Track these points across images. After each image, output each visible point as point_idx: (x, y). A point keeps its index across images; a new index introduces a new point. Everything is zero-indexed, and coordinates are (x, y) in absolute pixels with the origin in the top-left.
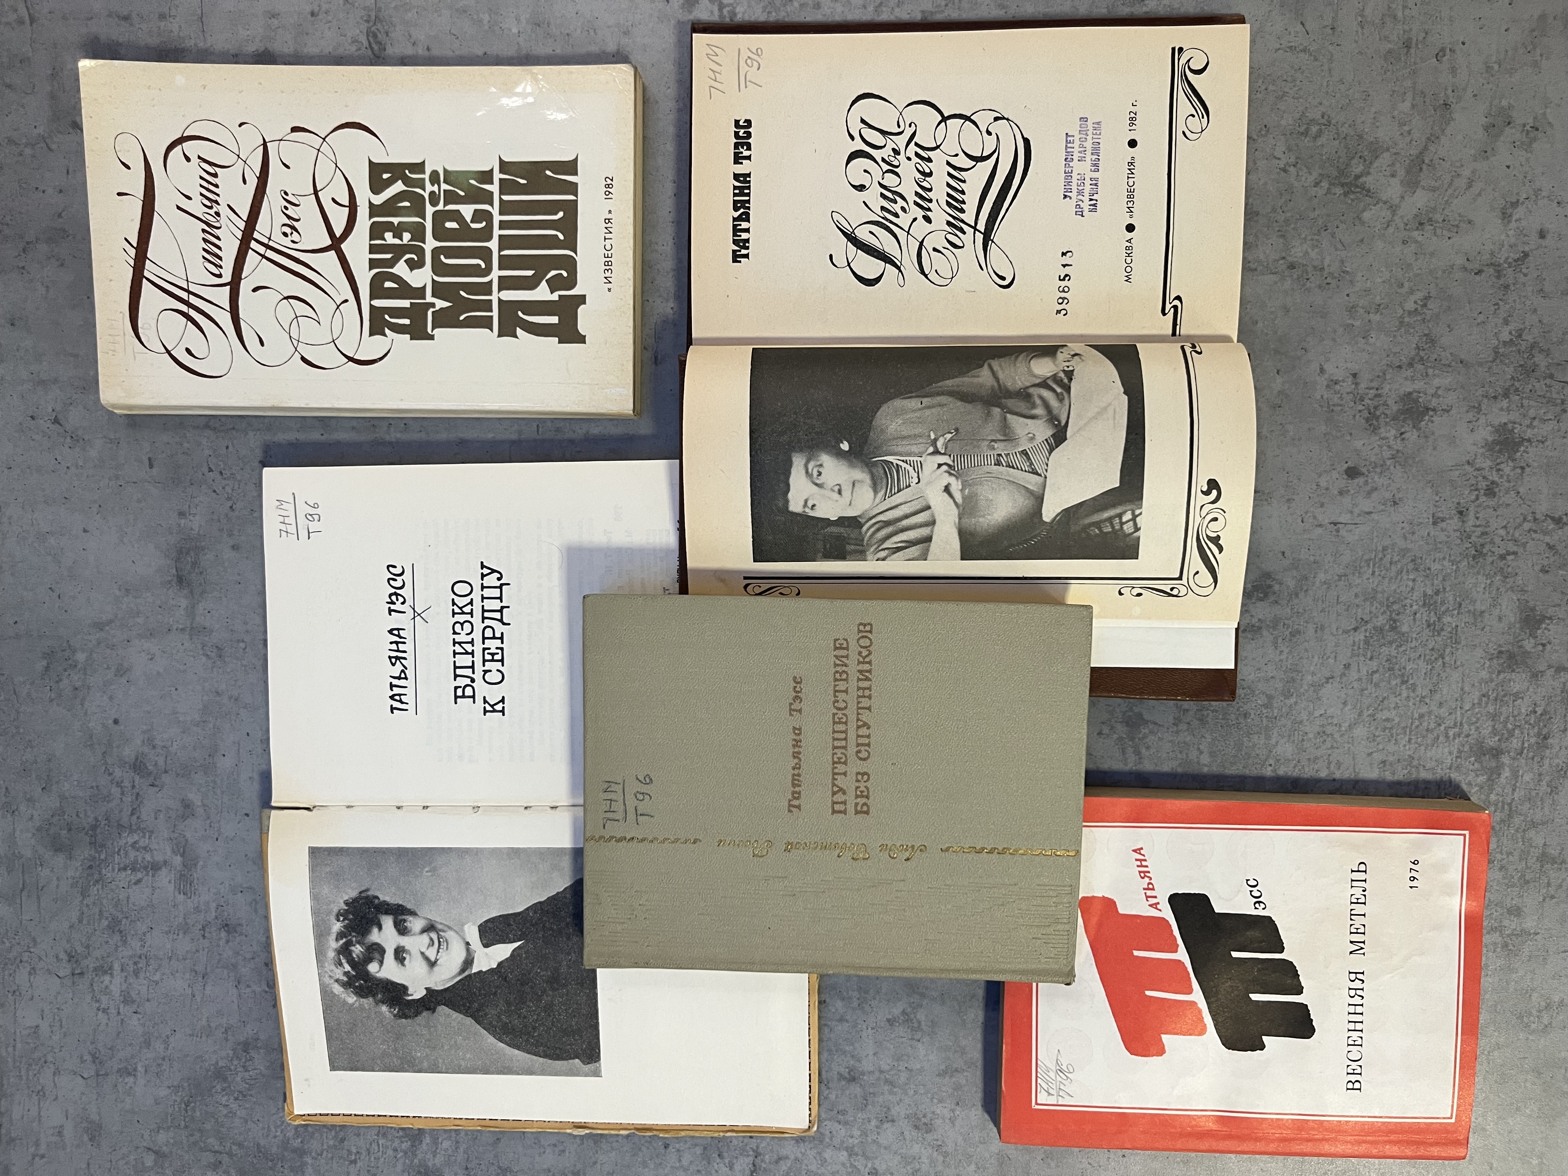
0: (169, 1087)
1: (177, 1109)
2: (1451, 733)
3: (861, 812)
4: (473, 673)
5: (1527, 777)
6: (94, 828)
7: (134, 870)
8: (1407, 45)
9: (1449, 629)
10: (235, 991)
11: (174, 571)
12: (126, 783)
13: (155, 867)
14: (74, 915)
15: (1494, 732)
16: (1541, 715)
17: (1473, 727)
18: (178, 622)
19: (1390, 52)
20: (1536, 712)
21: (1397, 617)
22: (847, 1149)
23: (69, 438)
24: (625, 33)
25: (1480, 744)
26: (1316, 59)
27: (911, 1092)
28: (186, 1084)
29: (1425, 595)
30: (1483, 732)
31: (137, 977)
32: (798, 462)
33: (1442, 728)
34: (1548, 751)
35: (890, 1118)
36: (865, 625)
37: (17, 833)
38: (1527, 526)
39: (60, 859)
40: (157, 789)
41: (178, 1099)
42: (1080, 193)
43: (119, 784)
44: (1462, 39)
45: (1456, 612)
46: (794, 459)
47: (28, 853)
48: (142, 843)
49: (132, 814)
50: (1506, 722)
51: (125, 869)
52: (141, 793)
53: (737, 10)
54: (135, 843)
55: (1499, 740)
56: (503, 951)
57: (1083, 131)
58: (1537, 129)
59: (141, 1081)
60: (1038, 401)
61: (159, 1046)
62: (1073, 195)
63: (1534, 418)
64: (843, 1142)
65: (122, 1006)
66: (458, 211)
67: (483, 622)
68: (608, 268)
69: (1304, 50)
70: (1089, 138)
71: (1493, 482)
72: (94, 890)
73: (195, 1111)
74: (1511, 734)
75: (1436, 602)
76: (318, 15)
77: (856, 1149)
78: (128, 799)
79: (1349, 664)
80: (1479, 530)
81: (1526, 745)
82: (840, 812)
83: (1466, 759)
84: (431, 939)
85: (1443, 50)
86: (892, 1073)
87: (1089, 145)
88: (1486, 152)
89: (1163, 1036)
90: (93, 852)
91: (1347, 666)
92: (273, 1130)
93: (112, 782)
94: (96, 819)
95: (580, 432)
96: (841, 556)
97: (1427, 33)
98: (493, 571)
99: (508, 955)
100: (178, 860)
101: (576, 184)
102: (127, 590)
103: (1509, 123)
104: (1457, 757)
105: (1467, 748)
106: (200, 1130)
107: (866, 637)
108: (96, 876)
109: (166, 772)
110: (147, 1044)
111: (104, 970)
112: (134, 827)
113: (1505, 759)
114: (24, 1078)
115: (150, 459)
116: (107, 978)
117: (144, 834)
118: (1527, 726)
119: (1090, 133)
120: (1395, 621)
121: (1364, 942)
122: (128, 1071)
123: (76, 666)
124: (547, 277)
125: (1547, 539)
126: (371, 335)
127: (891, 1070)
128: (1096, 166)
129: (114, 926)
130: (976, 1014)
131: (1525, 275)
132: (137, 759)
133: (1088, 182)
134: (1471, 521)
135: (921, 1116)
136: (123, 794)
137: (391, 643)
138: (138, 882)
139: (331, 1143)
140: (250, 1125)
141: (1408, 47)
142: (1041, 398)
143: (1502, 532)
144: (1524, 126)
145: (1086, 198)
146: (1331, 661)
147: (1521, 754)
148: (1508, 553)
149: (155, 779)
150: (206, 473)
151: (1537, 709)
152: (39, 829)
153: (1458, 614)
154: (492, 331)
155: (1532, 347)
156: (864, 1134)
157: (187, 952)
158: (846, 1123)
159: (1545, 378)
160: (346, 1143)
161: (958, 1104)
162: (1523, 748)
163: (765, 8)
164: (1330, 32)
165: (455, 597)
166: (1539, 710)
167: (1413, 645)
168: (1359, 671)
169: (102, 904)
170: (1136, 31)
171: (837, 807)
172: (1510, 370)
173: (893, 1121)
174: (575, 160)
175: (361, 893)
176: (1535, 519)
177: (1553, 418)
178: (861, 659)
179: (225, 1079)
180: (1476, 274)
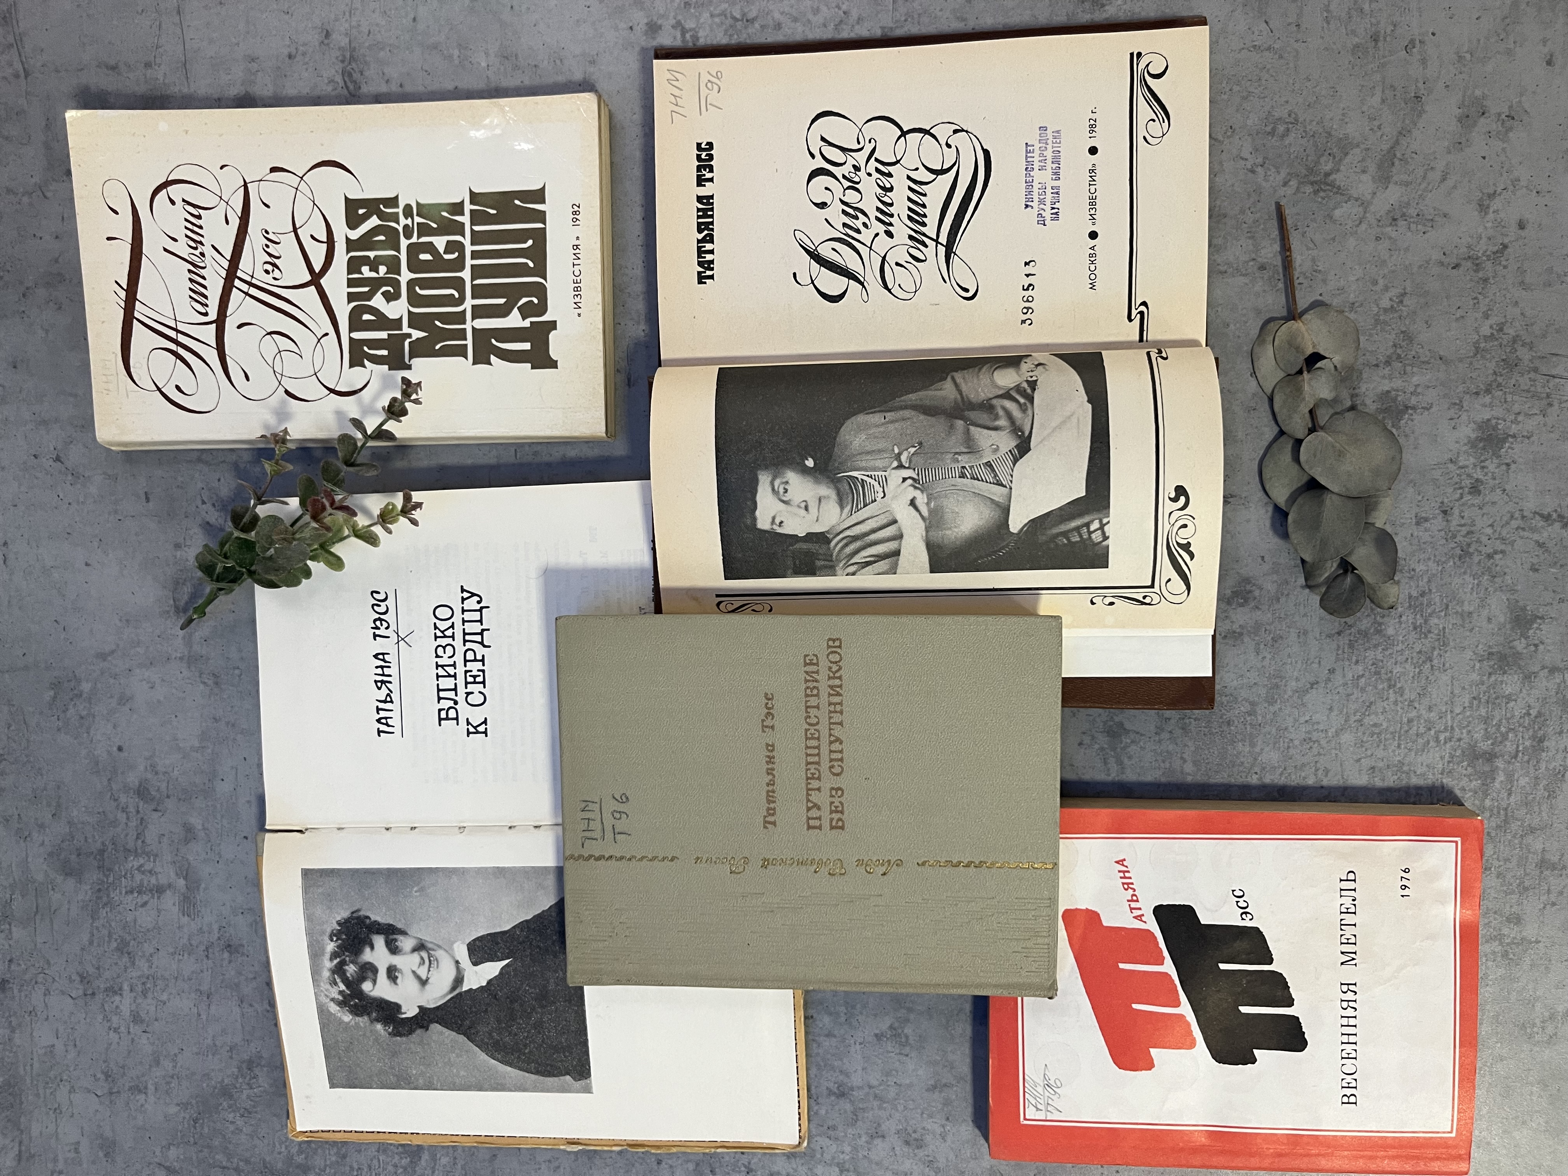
0: (178, 1105)
1: (186, 1126)
2: (1442, 737)
3: (837, 827)
4: (456, 695)
5: (1523, 781)
6: (102, 852)
7: (139, 893)
8: (1375, 38)
9: (1436, 632)
10: (238, 1010)
11: (172, 602)
12: (132, 809)
13: (160, 890)
14: (85, 938)
15: (1487, 737)
16: (1536, 717)
17: (1464, 731)
18: (176, 651)
19: (1357, 46)
20: (1529, 714)
21: (1381, 620)
22: (838, 1165)
23: (70, 475)
24: (590, 62)
25: (1473, 747)
26: (1281, 57)
27: (901, 1108)
28: (194, 1102)
29: (1410, 597)
30: (1476, 736)
31: (146, 997)
32: (764, 479)
33: (1432, 732)
34: (1544, 754)
35: (880, 1134)
36: (834, 640)
37: (30, 860)
38: (1514, 524)
39: (71, 883)
40: (160, 814)
41: (187, 1116)
42: (1042, 202)
43: (124, 810)
44: (1431, 30)
45: (1443, 614)
46: (760, 477)
47: (40, 877)
48: (147, 867)
49: (137, 838)
50: (1499, 725)
51: (132, 892)
52: (145, 817)
53: (700, 35)
54: (141, 866)
55: (1492, 744)
56: (492, 969)
57: (1043, 141)
58: (1513, 118)
59: (152, 1099)
60: (1001, 413)
61: (167, 1064)
62: (1035, 204)
63: (1519, 413)
64: (833, 1158)
65: (132, 1025)
66: (431, 243)
67: (464, 645)
68: (577, 293)
69: (1269, 49)
70: (1049, 147)
71: (1477, 480)
72: (103, 913)
73: (203, 1128)
74: (1505, 737)
75: (1422, 604)
76: (295, 57)
77: (847, 1166)
78: (133, 823)
79: (1334, 669)
80: (1464, 530)
81: (1521, 748)
82: (814, 827)
83: (1458, 764)
84: (422, 958)
85: (1412, 41)
86: (882, 1088)
87: (1049, 154)
88: (1460, 143)
89: (1151, 1050)
90: (101, 876)
91: (1332, 671)
92: (277, 1145)
93: (117, 807)
94: (103, 843)
95: (557, 455)
96: (811, 572)
97: (1395, 26)
98: (473, 595)
99: (497, 973)
100: (182, 882)
101: (544, 212)
102: (127, 621)
103: (1483, 114)
104: (1449, 762)
105: (1459, 753)
106: (209, 1147)
107: (836, 652)
108: (105, 899)
109: (168, 797)
110: (157, 1063)
111: (114, 990)
112: (139, 851)
113: (1500, 763)
114: (42, 1096)
115: (146, 493)
116: (117, 998)
117: (149, 858)
118: (1521, 729)
119: (1050, 142)
120: (1380, 624)
121: (1355, 953)
122: (139, 1089)
123: (81, 695)
124: (520, 303)
125: (1536, 537)
126: (351, 366)
127: (880, 1085)
128: (1056, 175)
129: (122, 948)
130: (964, 1029)
131: (1505, 267)
132: (140, 786)
133: (1049, 191)
134: (1455, 521)
135: (911, 1132)
136: (128, 818)
137: (377, 667)
138: (145, 904)
139: (334, 1159)
140: (257, 1142)
141: (1376, 41)
142: (1004, 409)
143: (1489, 531)
144: (1499, 114)
145: (1048, 207)
146: (1315, 666)
147: (1516, 757)
148: (1496, 552)
149: (158, 805)
150: (200, 506)
151: (1531, 711)
152: (51, 854)
153: (1445, 615)
154: (466, 358)
155: (1514, 341)
156: (855, 1149)
157: (193, 972)
158: (837, 1139)
159: (1529, 372)
160: (348, 1159)
161: (948, 1119)
162: (1517, 751)
163: (726, 31)
164: (1295, 28)
165: (438, 622)
166: (1533, 712)
167: (1399, 648)
168: (1344, 676)
169: (110, 926)
170: (1094, 38)
171: (812, 822)
172: (1492, 366)
173: (883, 1137)
174: (543, 189)
175: (353, 913)
176: (1523, 517)
177: (1538, 412)
178: (831, 675)
179: (231, 1097)
180: (1453, 268)
